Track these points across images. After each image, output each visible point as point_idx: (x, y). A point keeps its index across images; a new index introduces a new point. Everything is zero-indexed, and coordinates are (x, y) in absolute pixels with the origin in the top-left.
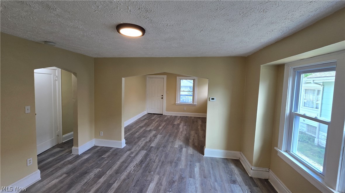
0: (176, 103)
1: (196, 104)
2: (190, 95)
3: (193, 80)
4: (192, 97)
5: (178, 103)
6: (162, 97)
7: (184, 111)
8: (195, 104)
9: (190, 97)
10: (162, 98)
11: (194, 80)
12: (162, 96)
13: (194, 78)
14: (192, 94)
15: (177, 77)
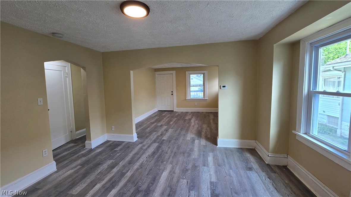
5: (189, 98)
6: (172, 93)
7: (195, 106)
8: (206, 99)
9: (201, 92)
11: (204, 74)
15: (186, 72)
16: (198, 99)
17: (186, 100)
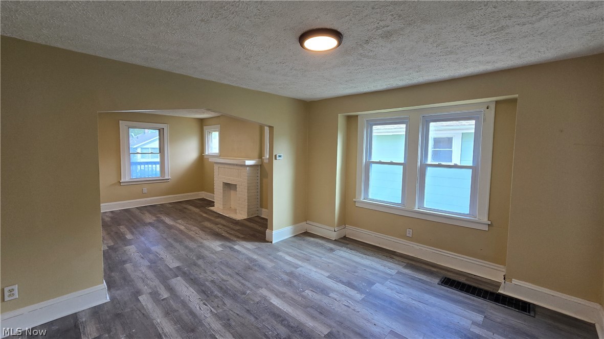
0: (122, 180)
1: (170, 177)
2: (155, 163)
3: (159, 130)
4: (158, 166)
5: (127, 180)
7: (144, 195)
8: (166, 178)
9: (154, 166)
11: (161, 132)
13: (161, 126)
14: (158, 160)
15: (120, 121)
16: (148, 179)
17: (120, 183)
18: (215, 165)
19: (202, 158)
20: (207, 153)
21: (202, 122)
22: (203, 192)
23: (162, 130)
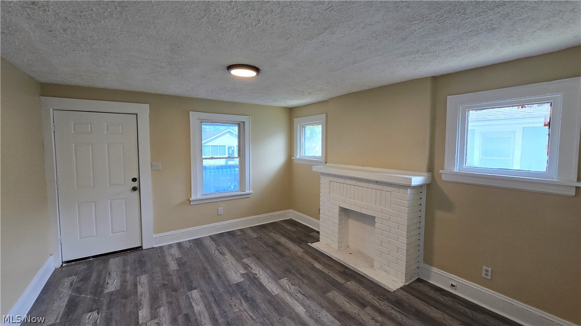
0: (193, 198)
1: (251, 191)
3: (239, 125)
5: (199, 197)
6: (135, 184)
7: (219, 218)
8: (247, 192)
10: (134, 189)
11: (241, 126)
12: (134, 180)
13: (241, 119)
15: (191, 113)
16: (224, 195)
17: (190, 201)
18: (322, 177)
19: (290, 164)
20: (298, 157)
21: (291, 112)
22: (291, 210)
23: (242, 125)
